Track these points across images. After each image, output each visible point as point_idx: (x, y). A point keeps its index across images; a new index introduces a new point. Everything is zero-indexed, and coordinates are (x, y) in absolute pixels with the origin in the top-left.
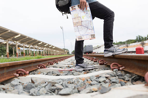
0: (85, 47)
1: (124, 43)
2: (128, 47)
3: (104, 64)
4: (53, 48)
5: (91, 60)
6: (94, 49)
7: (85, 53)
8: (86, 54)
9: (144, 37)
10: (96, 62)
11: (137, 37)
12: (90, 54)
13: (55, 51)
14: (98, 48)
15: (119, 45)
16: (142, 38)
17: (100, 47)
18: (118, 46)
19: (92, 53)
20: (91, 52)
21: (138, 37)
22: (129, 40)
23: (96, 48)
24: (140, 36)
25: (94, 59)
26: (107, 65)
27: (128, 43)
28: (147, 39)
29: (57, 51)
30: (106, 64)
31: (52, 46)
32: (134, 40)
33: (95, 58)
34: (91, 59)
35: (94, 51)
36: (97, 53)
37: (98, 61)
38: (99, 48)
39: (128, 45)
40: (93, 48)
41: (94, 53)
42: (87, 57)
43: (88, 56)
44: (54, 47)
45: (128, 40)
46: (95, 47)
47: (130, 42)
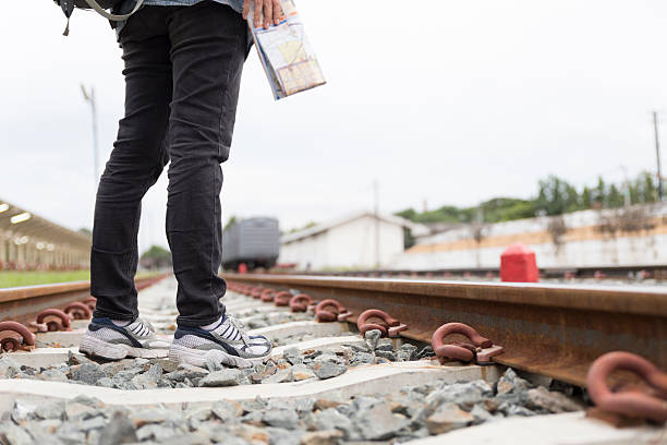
0: (228, 227)
1: (467, 216)
2: (482, 243)
3: (335, 319)
4: (15, 220)
5: (279, 305)
6: (289, 243)
7: (228, 266)
8: (236, 270)
9: (580, 190)
10: (304, 310)
11: (541, 183)
12: (260, 270)
13: (25, 246)
14: (315, 235)
15: (440, 226)
16: (571, 191)
17: (325, 232)
18: (434, 233)
19: (273, 270)
20: (265, 263)
21: (547, 186)
22: (500, 204)
23: (301, 240)
24: (557, 182)
25: (293, 299)
26: (349, 323)
27: (489, 216)
28: (593, 202)
29: (40, 245)
30: (344, 321)
31: (11, 207)
32: (525, 202)
33: (296, 294)
34: (277, 300)
35: (286, 256)
36: (302, 267)
37: (310, 307)
38: (320, 241)
39: (484, 232)
40: (281, 234)
41: (284, 267)
42: (251, 288)
43: (255, 282)
44: (21, 212)
45: (494, 202)
46: (293, 231)
47: (503, 212)
